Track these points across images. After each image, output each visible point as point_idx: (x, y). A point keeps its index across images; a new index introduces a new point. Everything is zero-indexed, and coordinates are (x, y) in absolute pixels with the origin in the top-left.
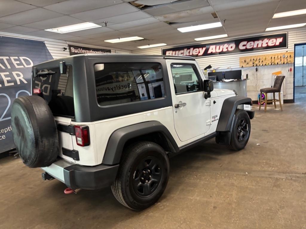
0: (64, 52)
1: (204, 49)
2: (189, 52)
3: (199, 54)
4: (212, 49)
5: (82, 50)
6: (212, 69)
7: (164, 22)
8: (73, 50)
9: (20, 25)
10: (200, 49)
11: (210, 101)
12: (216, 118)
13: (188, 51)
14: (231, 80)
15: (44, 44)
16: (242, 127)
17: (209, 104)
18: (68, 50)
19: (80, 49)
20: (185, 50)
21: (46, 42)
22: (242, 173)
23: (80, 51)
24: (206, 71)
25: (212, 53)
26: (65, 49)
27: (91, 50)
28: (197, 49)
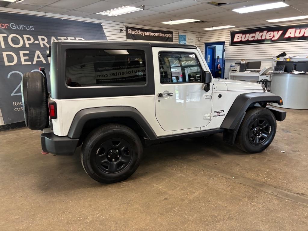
0: (121, 34)
1: (280, 32)
2: (261, 36)
3: (274, 39)
4: (291, 33)
5: (140, 31)
6: (286, 57)
7: (208, 3)
8: (130, 31)
9: (73, 10)
10: (276, 33)
11: (212, 94)
12: (221, 114)
13: (261, 34)
14: (303, 72)
15: (102, 25)
16: (261, 128)
17: (210, 97)
18: (124, 32)
19: (138, 31)
20: (258, 33)
21: (103, 24)
22: (228, 177)
23: (137, 32)
24: (278, 58)
25: (289, 37)
26: (122, 30)
27: (150, 32)
28: (272, 33)
